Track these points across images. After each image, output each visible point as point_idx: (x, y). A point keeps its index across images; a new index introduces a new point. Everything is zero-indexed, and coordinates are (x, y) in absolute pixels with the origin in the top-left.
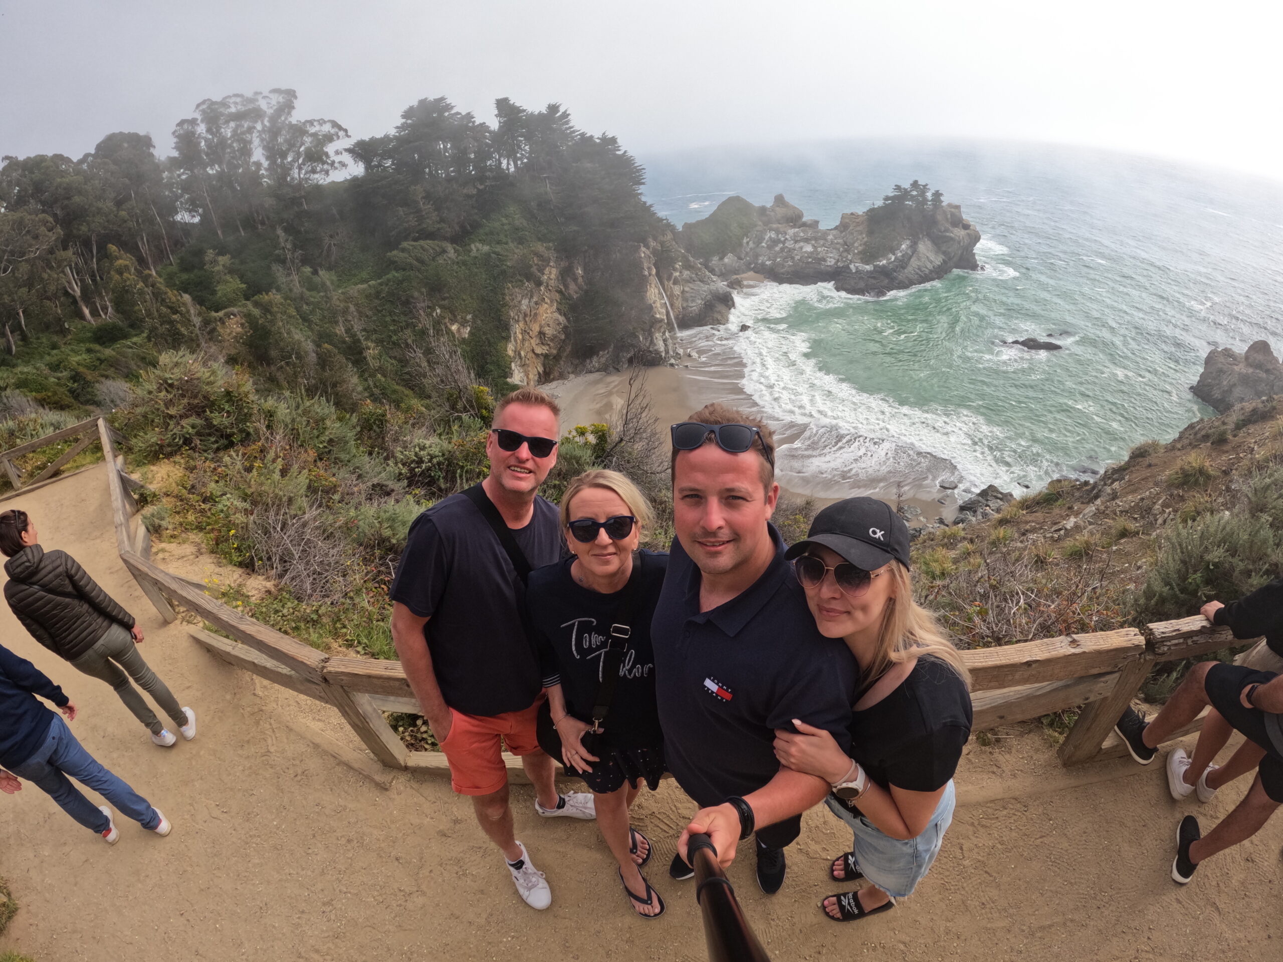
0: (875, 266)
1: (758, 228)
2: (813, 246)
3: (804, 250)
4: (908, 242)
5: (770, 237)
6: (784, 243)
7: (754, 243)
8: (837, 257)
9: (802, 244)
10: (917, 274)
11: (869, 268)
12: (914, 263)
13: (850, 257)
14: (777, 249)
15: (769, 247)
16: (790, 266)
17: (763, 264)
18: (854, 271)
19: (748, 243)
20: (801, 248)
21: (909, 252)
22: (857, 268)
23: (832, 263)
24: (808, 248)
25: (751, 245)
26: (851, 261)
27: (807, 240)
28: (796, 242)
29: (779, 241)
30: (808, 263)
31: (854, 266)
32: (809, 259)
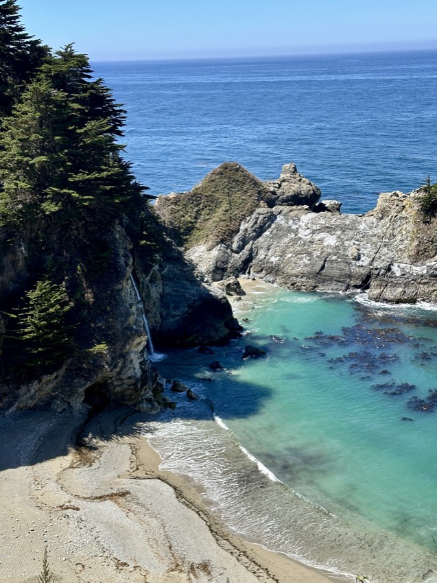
0: (430, 268)
2: (338, 237)
3: (325, 244)
9: (322, 235)
11: (418, 269)
13: (391, 255)
18: (398, 274)
23: (366, 263)
24: (331, 240)
26: (394, 261)
27: (329, 229)
30: (332, 261)
31: (399, 267)
32: (334, 258)
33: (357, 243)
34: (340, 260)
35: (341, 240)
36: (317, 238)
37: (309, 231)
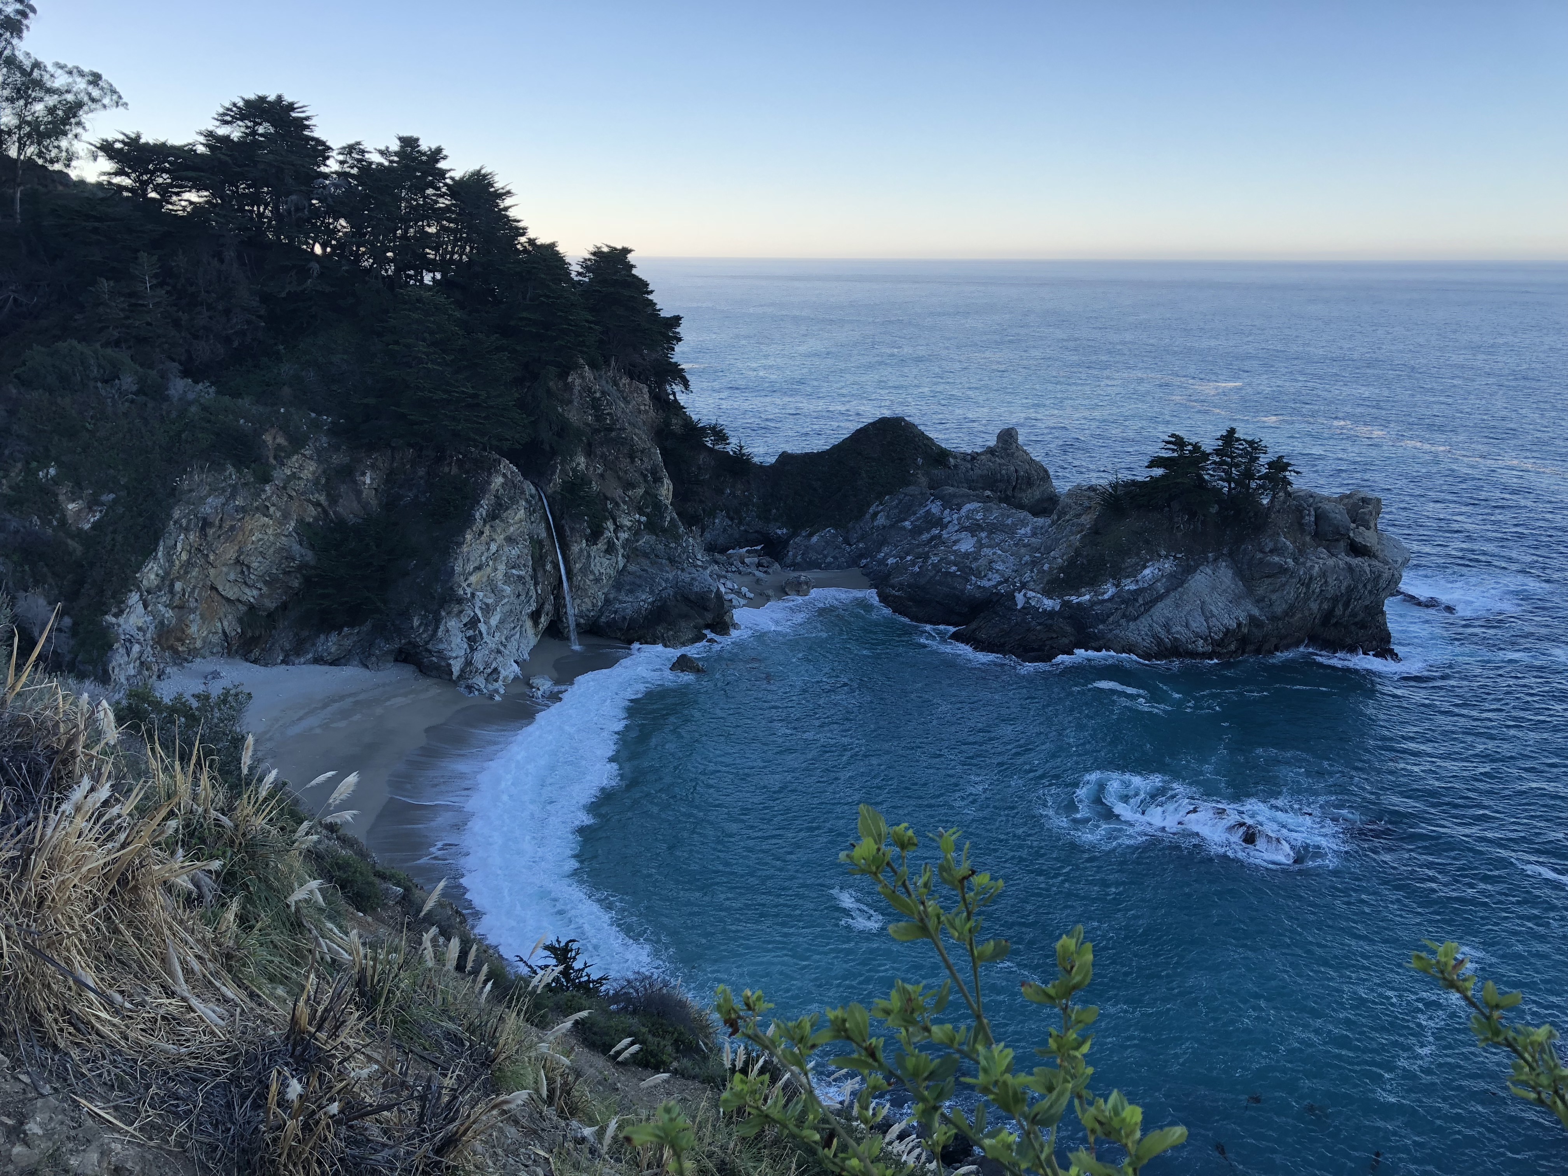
0: (1065, 604)
1: (912, 489)
2: (979, 541)
4: (1168, 566)
5: (928, 512)
6: (944, 526)
7: (888, 517)
8: (1008, 572)
10: (1155, 636)
11: (1049, 604)
12: (1162, 611)
13: (1027, 577)
14: (925, 536)
15: (917, 531)
16: (913, 574)
17: (883, 562)
18: (1019, 606)
19: (875, 514)
20: (955, 542)
21: (1160, 588)
22: (1027, 599)
23: (992, 583)
25: (881, 520)
26: (1024, 586)
27: (978, 528)
28: (963, 529)
29: (940, 523)
30: (948, 573)
34: (959, 573)
35: (980, 545)
36: (954, 538)
37: (956, 528)
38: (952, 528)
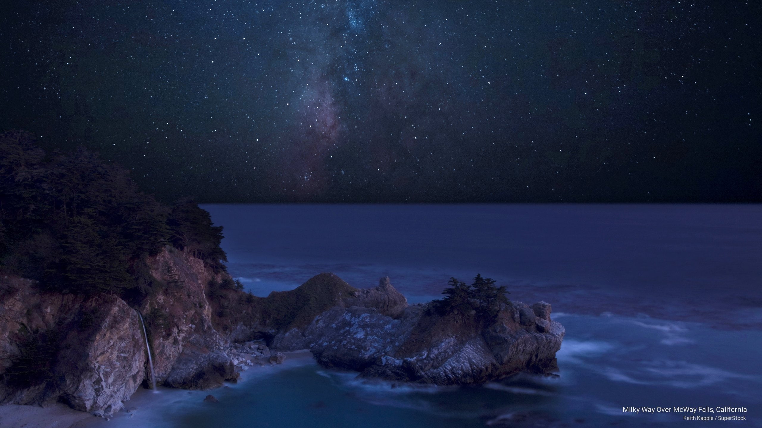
0: (405, 362)
1: (336, 308)
2: (367, 332)
3: (356, 336)
4: (453, 341)
5: (344, 319)
6: (351, 326)
7: (324, 322)
8: (379, 347)
9: (359, 330)
10: (447, 376)
11: (397, 362)
12: (450, 363)
13: (388, 349)
14: (342, 331)
15: (338, 329)
17: (321, 345)
18: (383, 364)
19: (318, 321)
20: (355, 333)
21: (449, 351)
22: (387, 360)
23: (371, 353)
25: (321, 324)
26: (386, 353)
28: (360, 327)
29: (349, 324)
30: (350, 349)
31: (386, 358)
32: (354, 346)
33: (376, 337)
34: (356, 349)
35: (366, 335)
36: (355, 331)
37: (357, 326)
38: (355, 327)
